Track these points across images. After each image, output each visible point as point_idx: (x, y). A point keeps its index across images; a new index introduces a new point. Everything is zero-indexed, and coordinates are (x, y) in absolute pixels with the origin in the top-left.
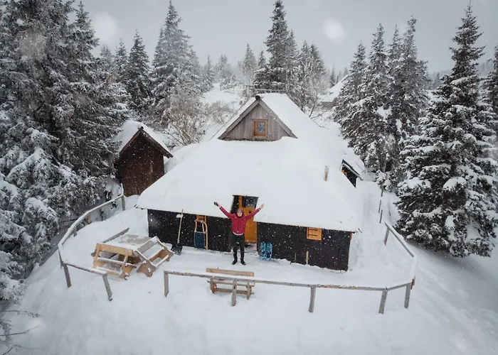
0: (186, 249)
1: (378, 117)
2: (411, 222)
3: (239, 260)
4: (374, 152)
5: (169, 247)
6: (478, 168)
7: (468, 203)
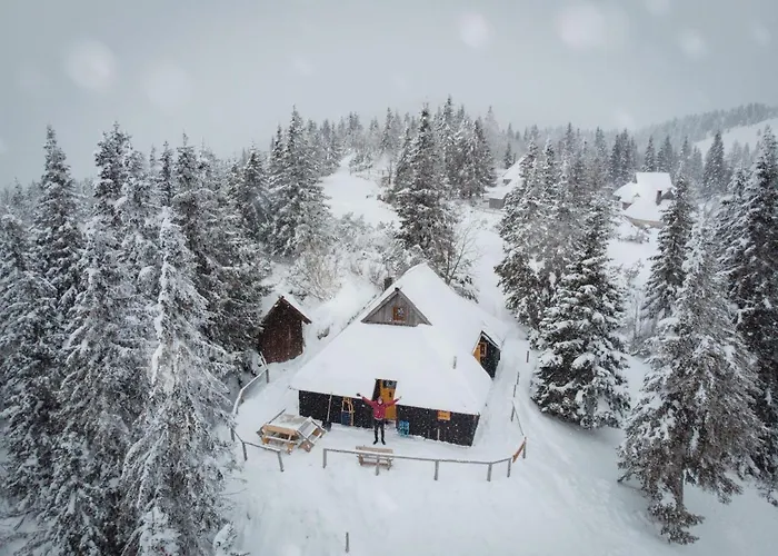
0: (335, 427)
1: (529, 271)
2: (547, 395)
3: (380, 439)
4: (525, 310)
5: (320, 423)
6: (609, 344)
7: (594, 380)
